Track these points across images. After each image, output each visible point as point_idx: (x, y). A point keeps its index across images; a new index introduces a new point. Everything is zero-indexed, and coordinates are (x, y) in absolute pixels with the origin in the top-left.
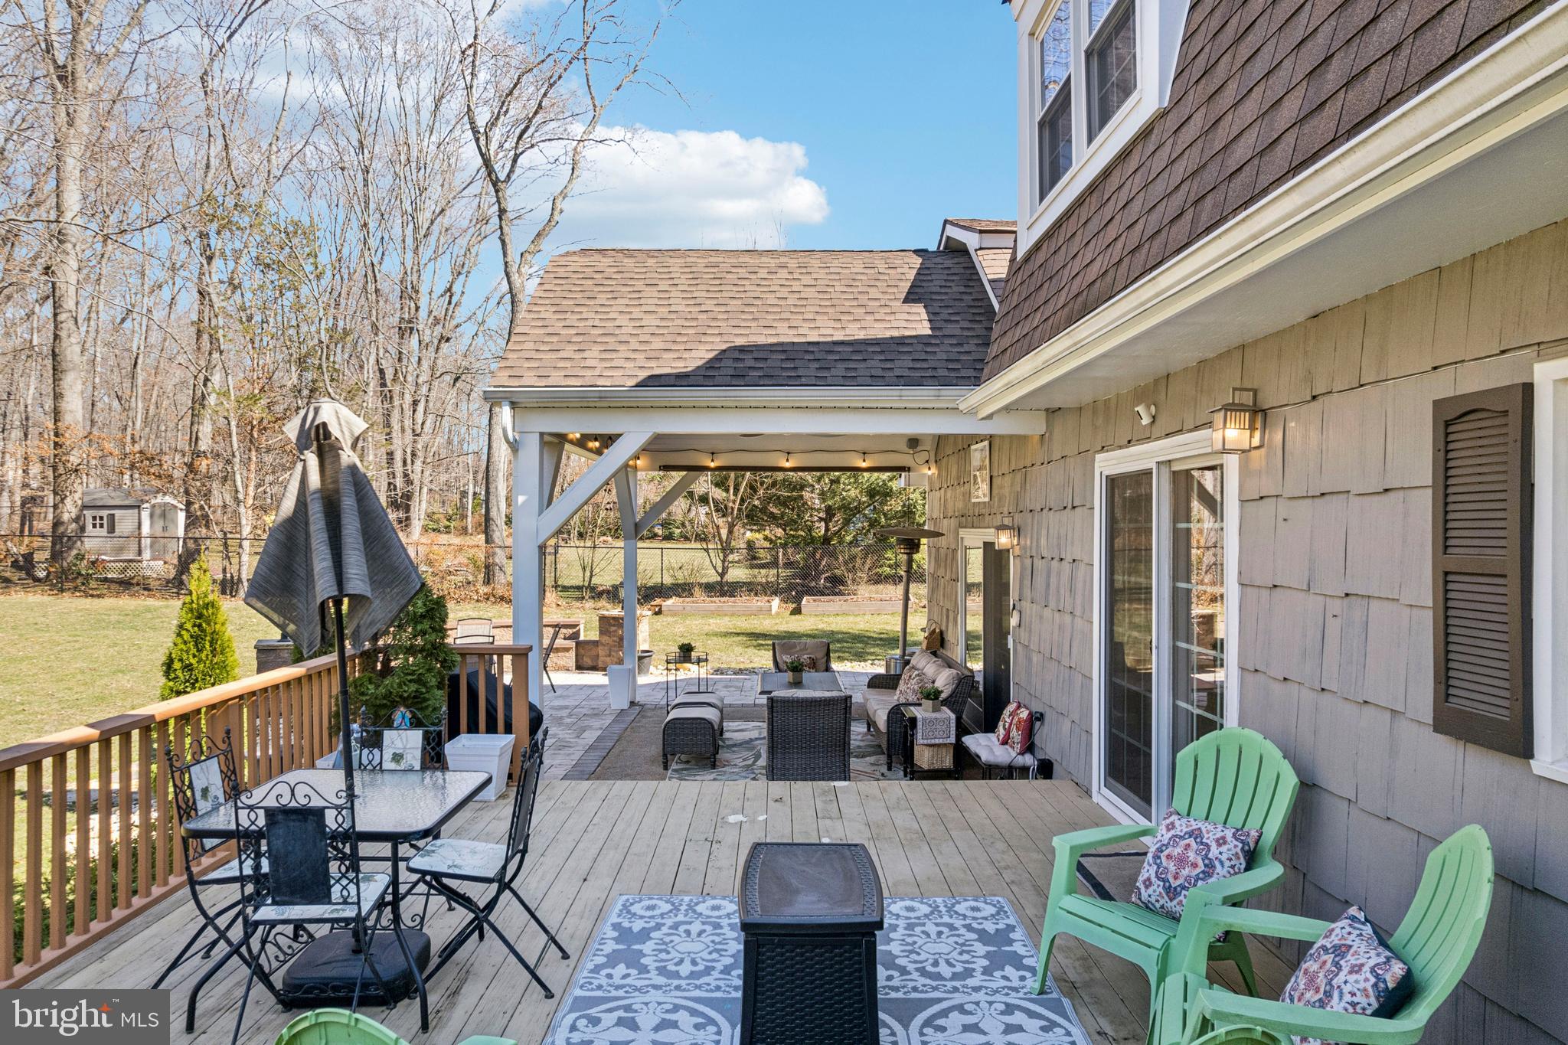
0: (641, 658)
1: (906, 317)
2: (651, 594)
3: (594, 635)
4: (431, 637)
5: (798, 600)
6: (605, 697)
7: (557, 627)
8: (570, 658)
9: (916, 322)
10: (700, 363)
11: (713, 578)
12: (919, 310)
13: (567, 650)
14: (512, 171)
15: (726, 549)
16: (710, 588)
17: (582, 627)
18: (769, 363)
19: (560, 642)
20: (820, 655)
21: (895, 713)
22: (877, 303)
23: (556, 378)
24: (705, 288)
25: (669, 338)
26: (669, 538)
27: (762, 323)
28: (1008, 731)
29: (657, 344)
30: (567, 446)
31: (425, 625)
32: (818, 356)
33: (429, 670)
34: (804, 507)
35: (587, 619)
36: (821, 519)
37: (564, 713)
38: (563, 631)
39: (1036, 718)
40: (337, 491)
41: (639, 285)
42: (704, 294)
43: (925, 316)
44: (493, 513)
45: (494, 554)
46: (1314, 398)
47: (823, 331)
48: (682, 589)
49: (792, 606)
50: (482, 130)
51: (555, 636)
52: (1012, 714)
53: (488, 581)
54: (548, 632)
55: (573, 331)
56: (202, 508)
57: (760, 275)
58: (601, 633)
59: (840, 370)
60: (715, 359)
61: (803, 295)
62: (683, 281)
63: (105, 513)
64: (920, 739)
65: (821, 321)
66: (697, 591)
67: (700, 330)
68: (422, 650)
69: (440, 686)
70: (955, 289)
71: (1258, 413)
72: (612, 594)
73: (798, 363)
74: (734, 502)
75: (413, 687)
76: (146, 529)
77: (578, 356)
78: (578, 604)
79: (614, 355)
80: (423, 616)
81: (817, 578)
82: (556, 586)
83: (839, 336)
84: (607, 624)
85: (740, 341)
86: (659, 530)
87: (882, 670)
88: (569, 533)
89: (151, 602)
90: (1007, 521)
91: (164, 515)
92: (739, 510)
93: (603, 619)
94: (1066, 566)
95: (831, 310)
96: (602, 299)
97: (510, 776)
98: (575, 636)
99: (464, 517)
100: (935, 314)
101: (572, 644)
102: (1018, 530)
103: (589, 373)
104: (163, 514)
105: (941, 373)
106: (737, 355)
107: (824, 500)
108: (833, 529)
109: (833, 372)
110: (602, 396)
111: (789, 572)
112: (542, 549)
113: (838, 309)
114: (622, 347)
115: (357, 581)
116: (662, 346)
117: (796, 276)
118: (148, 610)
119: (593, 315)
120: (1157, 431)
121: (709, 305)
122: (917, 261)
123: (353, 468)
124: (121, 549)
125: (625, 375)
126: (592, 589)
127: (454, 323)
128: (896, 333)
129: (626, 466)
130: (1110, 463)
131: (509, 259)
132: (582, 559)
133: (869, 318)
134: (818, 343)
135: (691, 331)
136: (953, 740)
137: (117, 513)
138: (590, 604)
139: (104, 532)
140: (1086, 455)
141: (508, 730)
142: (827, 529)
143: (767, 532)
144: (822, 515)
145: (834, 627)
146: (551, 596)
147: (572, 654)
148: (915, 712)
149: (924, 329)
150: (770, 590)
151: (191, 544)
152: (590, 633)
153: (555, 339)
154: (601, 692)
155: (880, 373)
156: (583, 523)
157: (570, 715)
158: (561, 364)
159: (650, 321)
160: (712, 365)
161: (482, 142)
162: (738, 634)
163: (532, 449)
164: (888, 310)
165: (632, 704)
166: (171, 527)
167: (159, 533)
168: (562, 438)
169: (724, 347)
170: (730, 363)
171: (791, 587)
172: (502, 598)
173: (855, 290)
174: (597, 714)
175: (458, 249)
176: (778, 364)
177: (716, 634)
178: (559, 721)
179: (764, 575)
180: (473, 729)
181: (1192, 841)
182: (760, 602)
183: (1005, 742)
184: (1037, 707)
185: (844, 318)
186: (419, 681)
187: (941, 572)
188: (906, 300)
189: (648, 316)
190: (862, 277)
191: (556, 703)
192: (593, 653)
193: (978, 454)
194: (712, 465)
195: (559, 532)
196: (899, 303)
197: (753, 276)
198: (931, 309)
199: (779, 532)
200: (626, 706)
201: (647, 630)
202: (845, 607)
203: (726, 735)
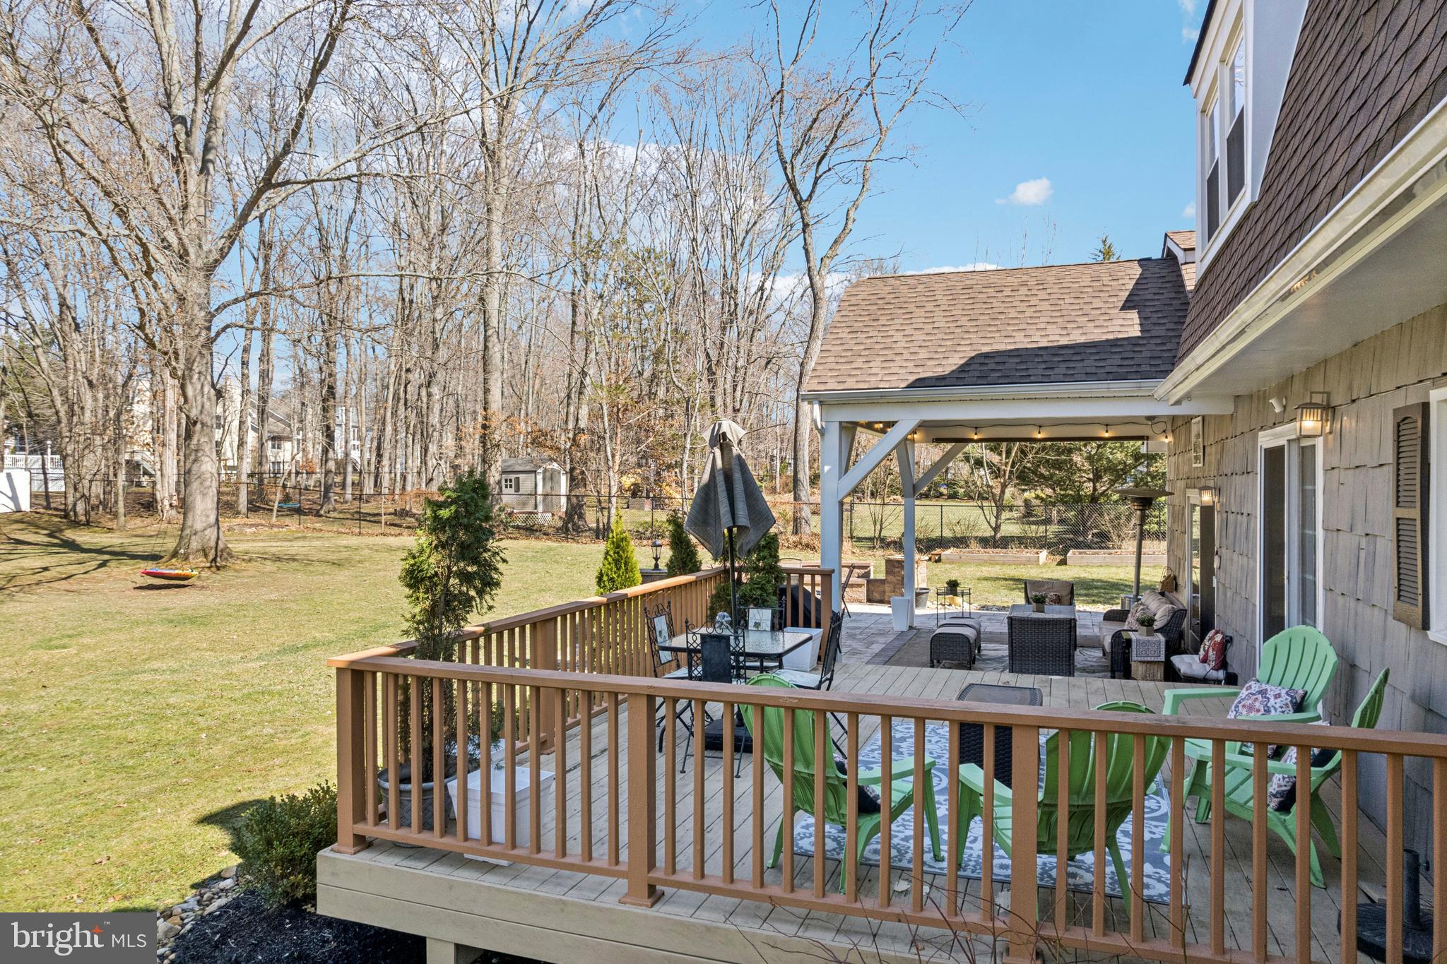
0: (918, 594)
1: (1122, 322)
2: (931, 545)
3: (882, 576)
4: (770, 561)
5: (1065, 552)
6: (889, 622)
7: (852, 567)
8: (862, 593)
9: (1130, 326)
10: (954, 368)
11: (989, 533)
12: (1134, 316)
13: (860, 586)
14: (813, 191)
15: (1001, 507)
16: (984, 542)
17: (872, 568)
18: (1007, 366)
19: (853, 580)
20: (1065, 593)
21: (1117, 636)
22: (1098, 312)
23: (850, 383)
24: (961, 307)
25: (932, 349)
26: (953, 496)
27: (1003, 334)
28: (1207, 652)
29: (923, 354)
30: (859, 429)
31: (766, 553)
32: (1045, 358)
33: (769, 582)
34: (1072, 468)
35: (876, 564)
36: (1089, 480)
37: (857, 632)
38: (856, 571)
39: (1228, 641)
40: (731, 469)
41: (911, 307)
42: (960, 312)
43: (1137, 321)
44: (801, 476)
45: (801, 510)
46: (1354, 401)
47: (1051, 338)
48: (960, 542)
49: (1059, 558)
50: (788, 160)
51: (851, 573)
52: (1210, 639)
53: (796, 531)
54: (845, 571)
55: (862, 347)
56: (583, 473)
57: (1005, 294)
58: (887, 573)
59: (1061, 369)
60: (966, 364)
61: (1038, 308)
62: (944, 301)
63: (513, 477)
64: (1134, 658)
65: (1052, 329)
66: (973, 544)
67: (956, 342)
68: (763, 569)
69: (774, 594)
70: (1166, 296)
71: (1329, 410)
72: (898, 545)
73: (1030, 365)
74: (1006, 464)
75: (759, 592)
76: (540, 490)
77: (865, 366)
78: (870, 552)
79: (891, 364)
80: (764, 547)
81: (1084, 534)
82: (852, 537)
83: (1064, 341)
84: (891, 565)
85: (985, 349)
86: (944, 490)
87: (1119, 607)
88: (863, 492)
89: (549, 543)
90: (1211, 484)
91: (551, 479)
92: (1011, 472)
93: (889, 562)
94: (1245, 518)
95: (1059, 320)
96: (883, 320)
97: (819, 658)
98: (866, 575)
99: (773, 478)
100: (1146, 318)
101: (864, 581)
102: (1218, 491)
103: (873, 378)
104: (551, 477)
105: (1143, 368)
106: (982, 360)
107: (1091, 463)
108: (1101, 490)
109: (1056, 371)
110: (883, 395)
111: (1062, 528)
112: (841, 504)
113: (1066, 319)
114: (898, 358)
115: (743, 519)
116: (927, 355)
117: (1034, 292)
118: (550, 549)
119: (876, 333)
120: (1287, 417)
121: (963, 321)
122: (1137, 271)
123: (739, 457)
124: (524, 504)
125: (899, 378)
126: (882, 540)
127: (764, 315)
128: (1111, 337)
129: (905, 439)
130: (1267, 440)
131: (812, 264)
132: (873, 514)
133: (1091, 324)
134: (1046, 348)
135: (949, 343)
136: (1162, 658)
137: (521, 476)
138: (879, 552)
139: (512, 491)
140: (1253, 432)
141: (818, 626)
142: (1095, 489)
143: (1039, 492)
144: (1091, 476)
145: (1095, 576)
146: (847, 545)
147: (864, 589)
148: (1133, 636)
149: (1135, 331)
150: (1040, 543)
151: (574, 500)
152: (878, 572)
153: (849, 354)
154: (887, 619)
155: (1094, 370)
156: (874, 484)
157: (861, 633)
158: (854, 373)
159: (919, 336)
160: (963, 369)
161: (789, 170)
162: (1006, 579)
163: (834, 434)
164: (1107, 317)
165: (911, 628)
166: (556, 487)
167: (549, 490)
168: (855, 424)
169: (973, 354)
170: (977, 367)
171: (1062, 541)
172: (807, 546)
173: (1081, 301)
174: (882, 634)
175: (769, 253)
176: (1014, 366)
177: (986, 579)
178: (853, 637)
179: (1035, 530)
180: (795, 623)
181: (1259, 697)
182: (1028, 553)
183: (1204, 660)
184: (1229, 633)
185: (1070, 326)
186: (762, 589)
187: (1175, 527)
188: (1123, 308)
189: (918, 332)
190: (1089, 290)
191: (851, 625)
192: (881, 589)
193: (1196, 427)
194: (976, 437)
195: (854, 491)
196: (1117, 311)
197: (999, 295)
198: (1143, 315)
199: (1049, 491)
200: (905, 629)
201: (924, 573)
202: (1108, 559)
203: (983, 652)
